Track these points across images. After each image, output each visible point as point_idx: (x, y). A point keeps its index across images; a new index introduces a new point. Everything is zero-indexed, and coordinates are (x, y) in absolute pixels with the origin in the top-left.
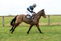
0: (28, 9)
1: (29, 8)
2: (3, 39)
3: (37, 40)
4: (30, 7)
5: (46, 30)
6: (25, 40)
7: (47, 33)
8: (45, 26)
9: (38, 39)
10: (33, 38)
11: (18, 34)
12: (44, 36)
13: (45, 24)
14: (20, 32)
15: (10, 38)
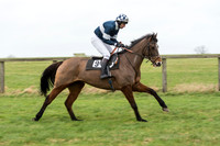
0: (98, 33)
1: (102, 29)
2: (55, 140)
3: (176, 144)
4: (104, 25)
5: (211, 107)
6: (133, 142)
7: (215, 118)
8: (206, 93)
9: (178, 142)
10: (162, 137)
11: (110, 124)
12: (204, 129)
13: (204, 87)
14: (116, 114)
15: (81, 135)
